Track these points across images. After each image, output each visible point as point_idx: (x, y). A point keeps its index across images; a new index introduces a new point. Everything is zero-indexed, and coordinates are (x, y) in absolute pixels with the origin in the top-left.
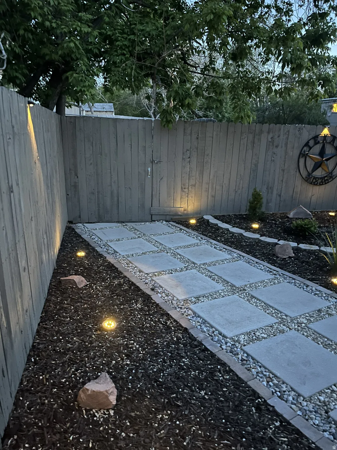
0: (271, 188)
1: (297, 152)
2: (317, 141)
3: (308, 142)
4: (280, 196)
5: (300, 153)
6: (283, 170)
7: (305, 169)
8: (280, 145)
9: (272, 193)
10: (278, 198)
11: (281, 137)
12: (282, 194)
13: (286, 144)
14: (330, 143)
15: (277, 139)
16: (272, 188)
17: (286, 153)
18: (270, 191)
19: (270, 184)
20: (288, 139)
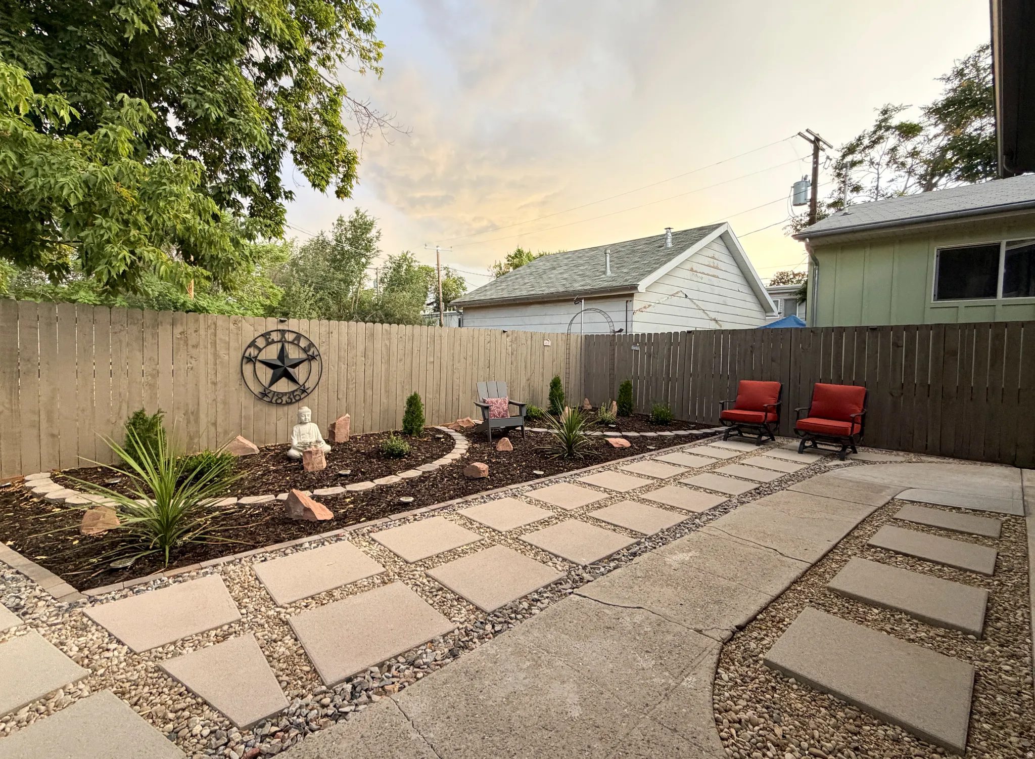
0: (192, 413)
1: (236, 357)
2: (270, 340)
3: (254, 341)
4: (215, 424)
5: (243, 357)
6: (215, 384)
7: (256, 381)
8: (201, 343)
9: (197, 420)
10: (212, 429)
11: (202, 332)
12: (219, 421)
13: (214, 344)
14: (292, 343)
15: (194, 335)
16: (196, 414)
17: (216, 355)
18: (192, 418)
19: (190, 406)
20: (215, 336)
